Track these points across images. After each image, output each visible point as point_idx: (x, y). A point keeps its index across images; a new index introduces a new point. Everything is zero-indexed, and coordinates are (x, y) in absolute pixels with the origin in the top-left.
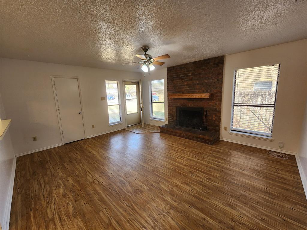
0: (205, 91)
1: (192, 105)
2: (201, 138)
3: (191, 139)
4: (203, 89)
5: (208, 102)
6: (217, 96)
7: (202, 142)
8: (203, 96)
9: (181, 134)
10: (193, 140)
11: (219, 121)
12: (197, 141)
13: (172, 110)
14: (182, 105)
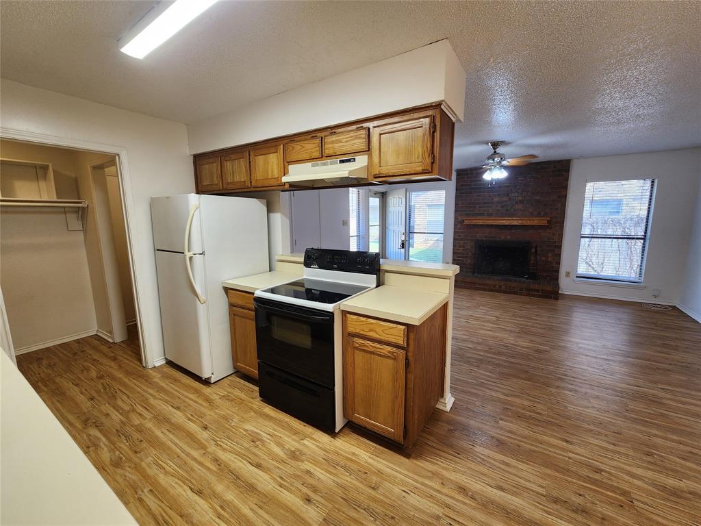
0: (535, 213)
1: (509, 237)
2: (538, 291)
3: (515, 293)
4: (531, 210)
5: (540, 231)
6: (557, 222)
7: (539, 296)
8: (535, 222)
9: (494, 286)
10: (521, 294)
11: (558, 263)
12: (528, 295)
13: (464, 246)
14: (485, 237)
